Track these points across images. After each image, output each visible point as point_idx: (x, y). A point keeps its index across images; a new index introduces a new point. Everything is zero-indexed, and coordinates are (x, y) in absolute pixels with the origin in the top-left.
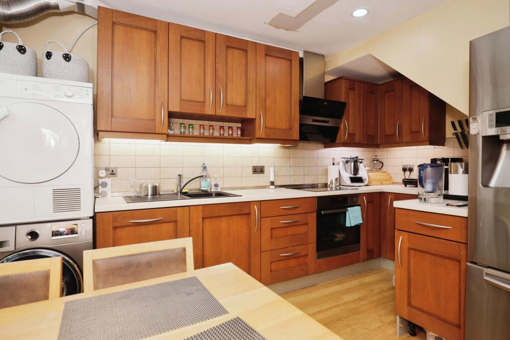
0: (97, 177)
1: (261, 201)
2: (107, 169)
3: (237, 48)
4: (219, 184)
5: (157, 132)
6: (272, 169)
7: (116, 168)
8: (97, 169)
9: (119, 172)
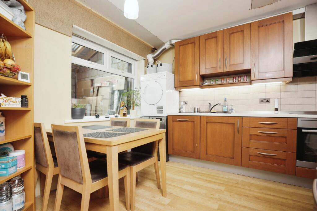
0: (180, 105)
1: (242, 117)
2: (184, 102)
3: (236, 32)
4: (234, 109)
5: (195, 85)
6: (276, 100)
7: (187, 101)
8: (180, 102)
9: (188, 103)
